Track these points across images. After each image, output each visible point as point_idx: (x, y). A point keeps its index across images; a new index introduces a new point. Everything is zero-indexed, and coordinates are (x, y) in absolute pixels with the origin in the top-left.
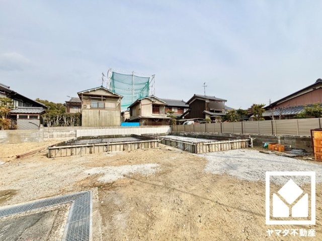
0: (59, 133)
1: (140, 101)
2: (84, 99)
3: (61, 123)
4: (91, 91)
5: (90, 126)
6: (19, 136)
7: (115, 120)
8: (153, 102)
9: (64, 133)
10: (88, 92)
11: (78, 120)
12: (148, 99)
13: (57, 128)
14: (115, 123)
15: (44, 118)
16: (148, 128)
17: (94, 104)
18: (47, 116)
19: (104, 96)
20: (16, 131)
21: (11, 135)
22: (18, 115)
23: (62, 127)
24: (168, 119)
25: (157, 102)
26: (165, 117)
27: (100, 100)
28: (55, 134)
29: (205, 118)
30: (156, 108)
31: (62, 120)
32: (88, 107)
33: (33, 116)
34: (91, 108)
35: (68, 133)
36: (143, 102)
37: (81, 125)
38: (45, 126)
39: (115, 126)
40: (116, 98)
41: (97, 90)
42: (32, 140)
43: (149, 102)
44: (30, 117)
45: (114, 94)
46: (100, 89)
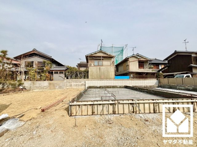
0: (75, 84)
1: (128, 58)
2: (90, 59)
3: (76, 77)
4: (94, 54)
5: (94, 79)
6: (54, 85)
7: (111, 74)
8: (139, 59)
9: (78, 83)
10: (92, 55)
11: (86, 75)
12: (134, 57)
13: (74, 80)
14: (111, 77)
15: (67, 73)
16: (137, 81)
17: (96, 62)
18: (68, 72)
19: (102, 57)
20: (53, 81)
21: (50, 84)
22: (54, 72)
23: (76, 79)
24: (154, 73)
25: (142, 59)
26: (150, 71)
27: (100, 59)
28: (73, 84)
29: (192, 71)
30: (142, 64)
31: (77, 74)
32: (92, 65)
33: (61, 72)
34: (94, 66)
35: (80, 84)
36: (130, 60)
37: (88, 78)
38: (67, 78)
39: (111, 78)
40: (110, 57)
41: (98, 53)
42: (60, 87)
43: (135, 59)
44: (60, 73)
45: (109, 55)
46: (100, 52)
